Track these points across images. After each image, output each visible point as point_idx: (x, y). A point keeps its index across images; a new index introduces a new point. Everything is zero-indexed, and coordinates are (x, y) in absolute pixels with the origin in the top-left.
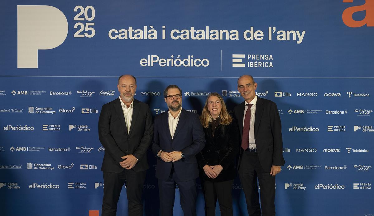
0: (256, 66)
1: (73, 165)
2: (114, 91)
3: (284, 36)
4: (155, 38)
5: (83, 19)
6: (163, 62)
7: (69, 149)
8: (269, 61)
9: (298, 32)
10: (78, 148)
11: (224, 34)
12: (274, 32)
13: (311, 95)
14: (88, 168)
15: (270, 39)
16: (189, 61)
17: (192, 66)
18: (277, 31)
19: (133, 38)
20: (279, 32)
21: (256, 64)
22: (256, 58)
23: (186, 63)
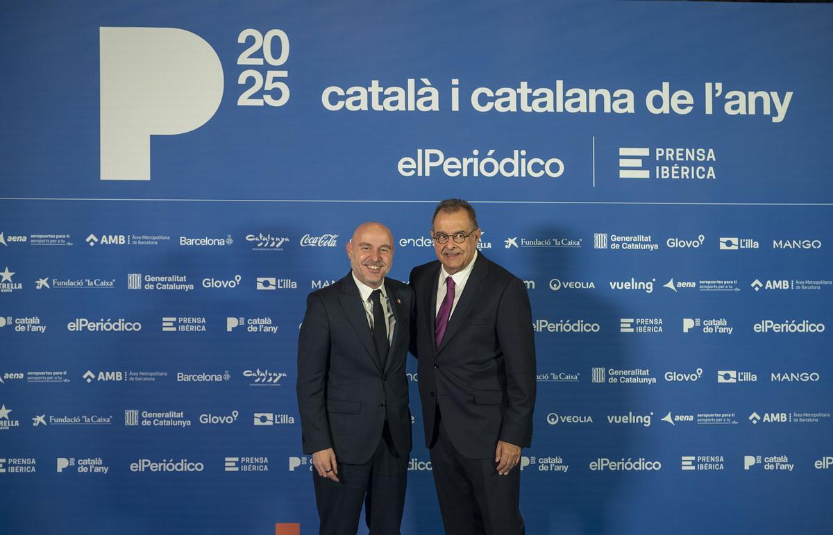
0: (675, 175)
1: (235, 414)
2: (335, 236)
3: (742, 103)
4: (435, 107)
5: (259, 62)
6: (453, 167)
7: (227, 377)
8: (706, 164)
9: (775, 95)
10: (247, 373)
11: (600, 99)
12: (717, 95)
13: (805, 244)
14: (274, 421)
15: (709, 110)
16: (515, 162)
17: (523, 175)
18: (724, 93)
19: (380, 108)
20: (729, 95)
21: (675, 170)
22: (675, 156)
23: (509, 167)
